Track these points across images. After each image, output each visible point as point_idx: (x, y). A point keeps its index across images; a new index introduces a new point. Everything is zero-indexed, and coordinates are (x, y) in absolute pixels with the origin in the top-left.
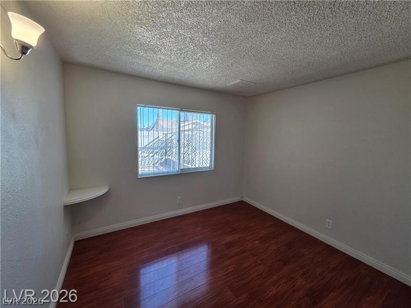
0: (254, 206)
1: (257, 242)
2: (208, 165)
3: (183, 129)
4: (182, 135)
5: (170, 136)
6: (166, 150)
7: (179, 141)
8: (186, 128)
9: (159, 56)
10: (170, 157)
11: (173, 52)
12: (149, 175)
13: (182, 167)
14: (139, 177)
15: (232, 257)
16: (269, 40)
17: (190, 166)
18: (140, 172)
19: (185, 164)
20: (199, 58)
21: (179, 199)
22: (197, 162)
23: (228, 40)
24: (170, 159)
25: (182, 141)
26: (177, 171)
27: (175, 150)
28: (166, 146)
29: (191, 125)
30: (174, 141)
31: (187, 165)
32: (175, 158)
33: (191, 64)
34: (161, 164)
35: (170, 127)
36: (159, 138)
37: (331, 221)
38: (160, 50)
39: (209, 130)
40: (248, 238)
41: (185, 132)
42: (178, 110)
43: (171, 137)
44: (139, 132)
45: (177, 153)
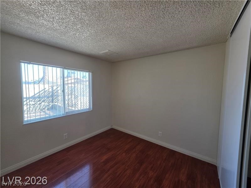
0: (119, 131)
1: (124, 154)
2: (88, 108)
3: (67, 82)
4: (66, 87)
5: (55, 88)
6: (52, 98)
7: (64, 91)
8: (70, 82)
9: (41, 21)
10: (56, 103)
11: (55, 20)
12: (35, 120)
13: (67, 111)
14: (24, 124)
15: (109, 170)
16: (128, 25)
17: (73, 109)
18: (26, 119)
19: (69, 108)
20: (78, 30)
21: (66, 135)
22: (79, 106)
23: (101, 19)
24: (56, 105)
25: (66, 91)
26: (63, 114)
27: (60, 98)
28: (52, 96)
29: (73, 80)
30: (60, 91)
31: (71, 108)
32: (60, 104)
33: (72, 33)
34: (48, 109)
35: (55, 81)
36: (45, 90)
37: (161, 133)
38: (43, 16)
39: (87, 83)
40: (118, 153)
41: (69, 85)
42: (62, 68)
43: (57, 89)
44: (24, 86)
45: (63, 100)
